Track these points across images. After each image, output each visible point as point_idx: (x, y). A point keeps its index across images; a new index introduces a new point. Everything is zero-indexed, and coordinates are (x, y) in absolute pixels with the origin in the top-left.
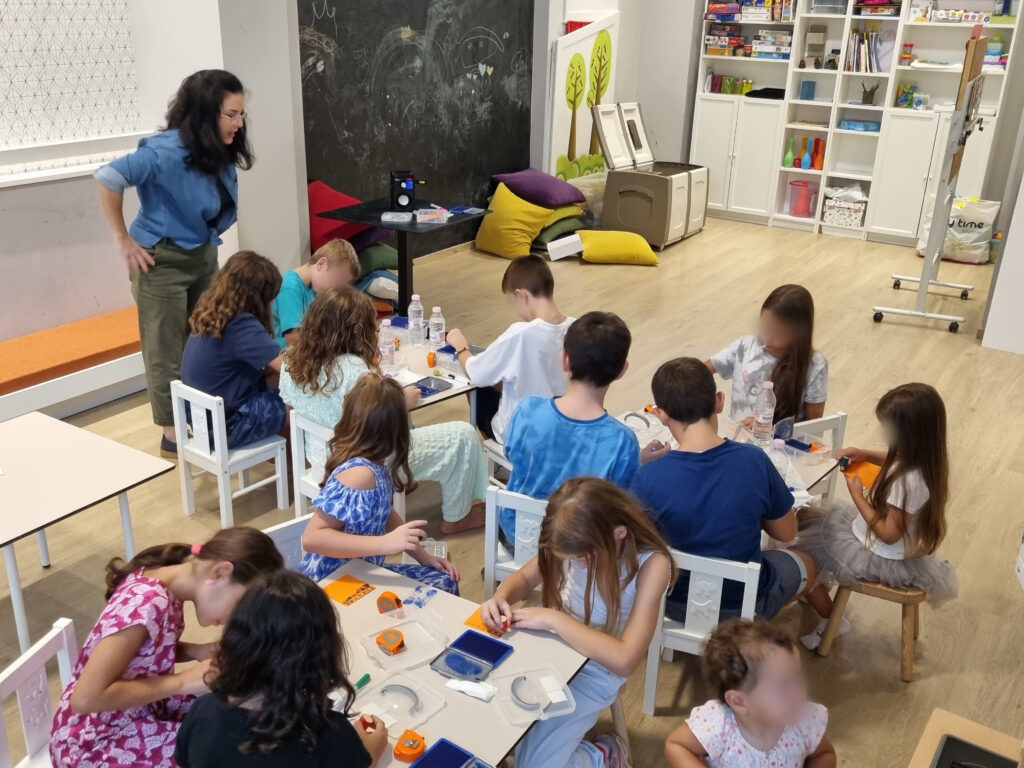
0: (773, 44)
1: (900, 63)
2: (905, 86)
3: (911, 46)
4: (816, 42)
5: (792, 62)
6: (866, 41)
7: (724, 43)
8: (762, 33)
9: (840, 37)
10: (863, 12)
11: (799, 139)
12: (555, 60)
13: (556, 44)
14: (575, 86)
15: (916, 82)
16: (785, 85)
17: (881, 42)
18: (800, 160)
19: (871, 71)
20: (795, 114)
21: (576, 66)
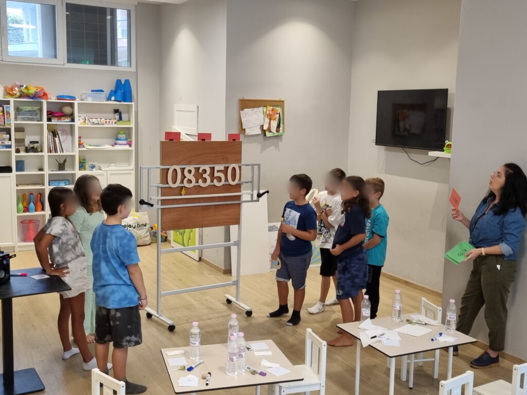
1: (79, 147)
2: (82, 159)
3: (80, 138)
5: (13, 149)
10: (52, 120)
15: (85, 156)
16: (10, 164)
19: (63, 152)
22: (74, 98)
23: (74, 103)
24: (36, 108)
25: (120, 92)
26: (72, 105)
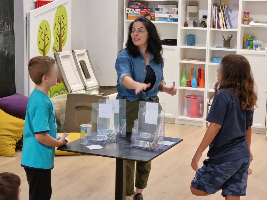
0: (167, 13)
1: (243, 23)
2: (247, 36)
3: (248, 13)
4: (193, 12)
5: (180, 23)
6: (222, 11)
7: (137, 13)
8: (160, 6)
9: (206, 9)
11: (189, 69)
12: (29, 25)
13: (29, 14)
14: (44, 40)
15: (254, 34)
16: (177, 37)
17: (231, 11)
18: (190, 82)
19: (227, 28)
20: (185, 54)
21: (44, 28)
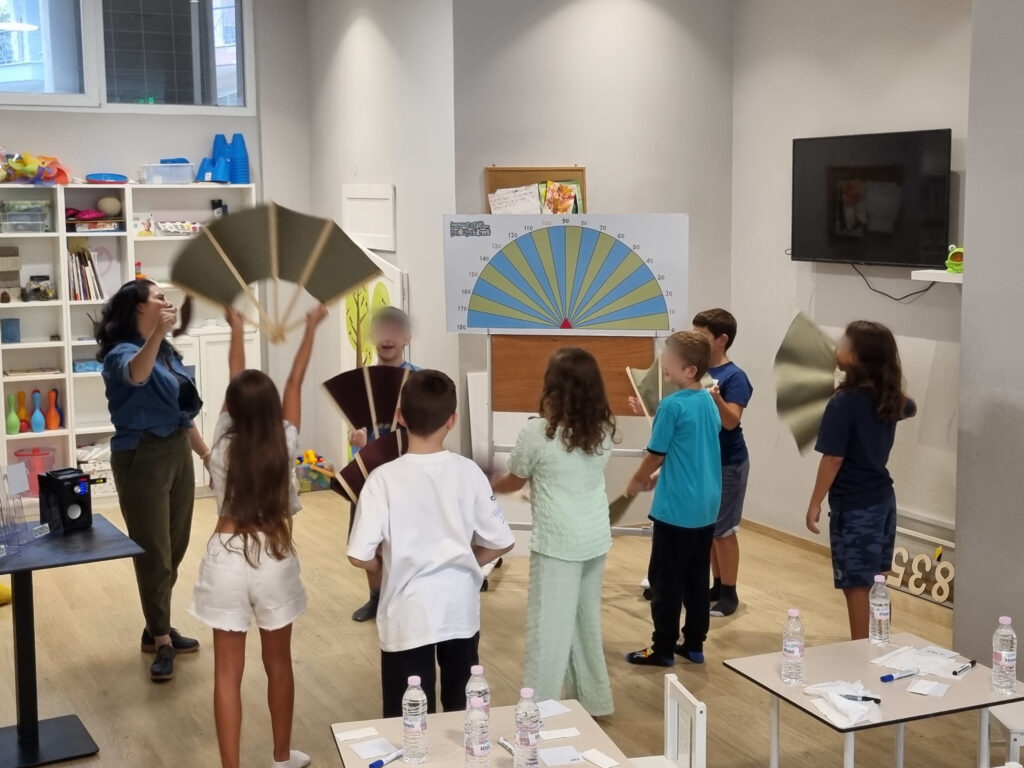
3: (139, 265)
10: (78, 229)
22: (123, 179)
23: (123, 190)
24: (41, 203)
25: (222, 163)
26: (118, 194)
